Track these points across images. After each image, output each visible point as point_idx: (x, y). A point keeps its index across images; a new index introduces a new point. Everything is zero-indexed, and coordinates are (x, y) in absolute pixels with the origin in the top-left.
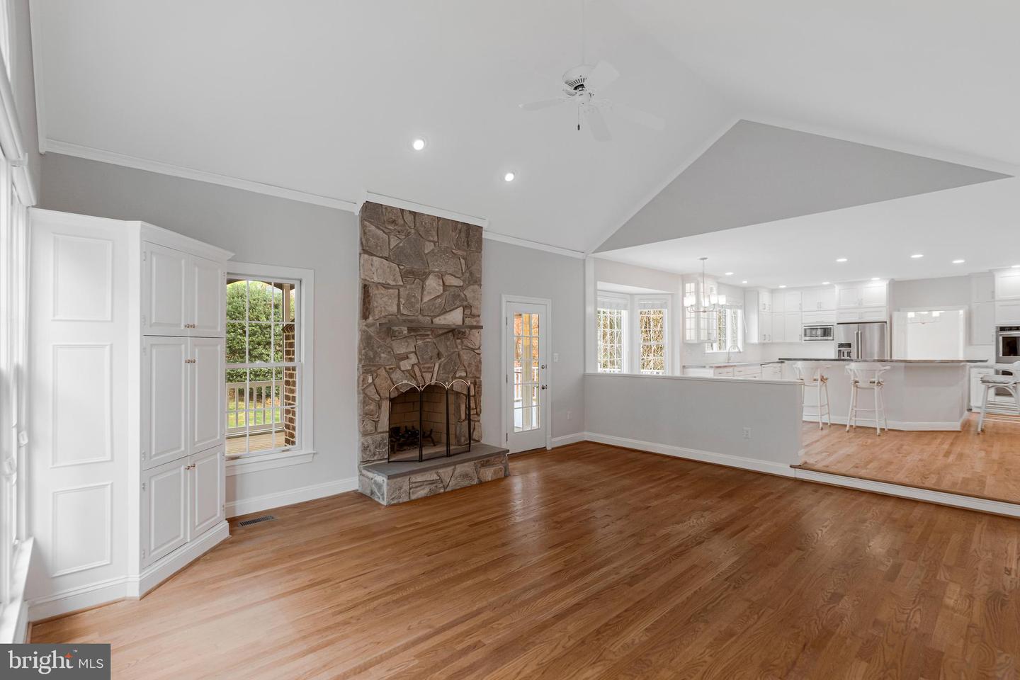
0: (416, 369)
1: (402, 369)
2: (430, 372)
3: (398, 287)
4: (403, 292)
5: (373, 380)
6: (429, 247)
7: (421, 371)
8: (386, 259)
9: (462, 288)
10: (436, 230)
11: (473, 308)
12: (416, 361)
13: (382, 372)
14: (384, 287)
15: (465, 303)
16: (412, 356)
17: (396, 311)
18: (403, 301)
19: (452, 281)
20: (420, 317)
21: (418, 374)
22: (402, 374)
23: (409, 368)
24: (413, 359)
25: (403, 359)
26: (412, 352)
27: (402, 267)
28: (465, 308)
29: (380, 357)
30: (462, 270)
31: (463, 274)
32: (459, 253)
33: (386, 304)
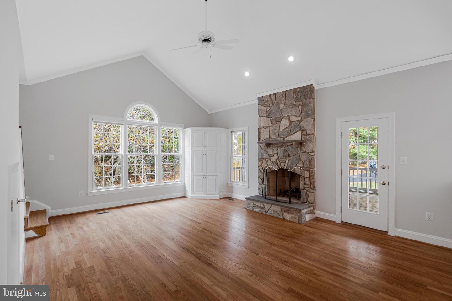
0: (278, 161)
1: (272, 160)
2: (284, 163)
3: (269, 127)
4: (272, 129)
5: (261, 164)
6: (282, 106)
7: (280, 162)
8: (266, 117)
9: (300, 121)
10: (284, 97)
11: (307, 130)
12: (277, 158)
13: (264, 161)
14: (264, 128)
15: (303, 129)
16: (276, 155)
17: (269, 137)
18: (271, 132)
19: (293, 119)
20: (279, 138)
21: (279, 163)
22: (272, 163)
23: (275, 160)
24: (276, 157)
25: (271, 157)
26: (276, 154)
27: (271, 118)
28: (302, 131)
29: (264, 155)
30: (300, 111)
31: (301, 113)
32: (298, 103)
33: (265, 135)
